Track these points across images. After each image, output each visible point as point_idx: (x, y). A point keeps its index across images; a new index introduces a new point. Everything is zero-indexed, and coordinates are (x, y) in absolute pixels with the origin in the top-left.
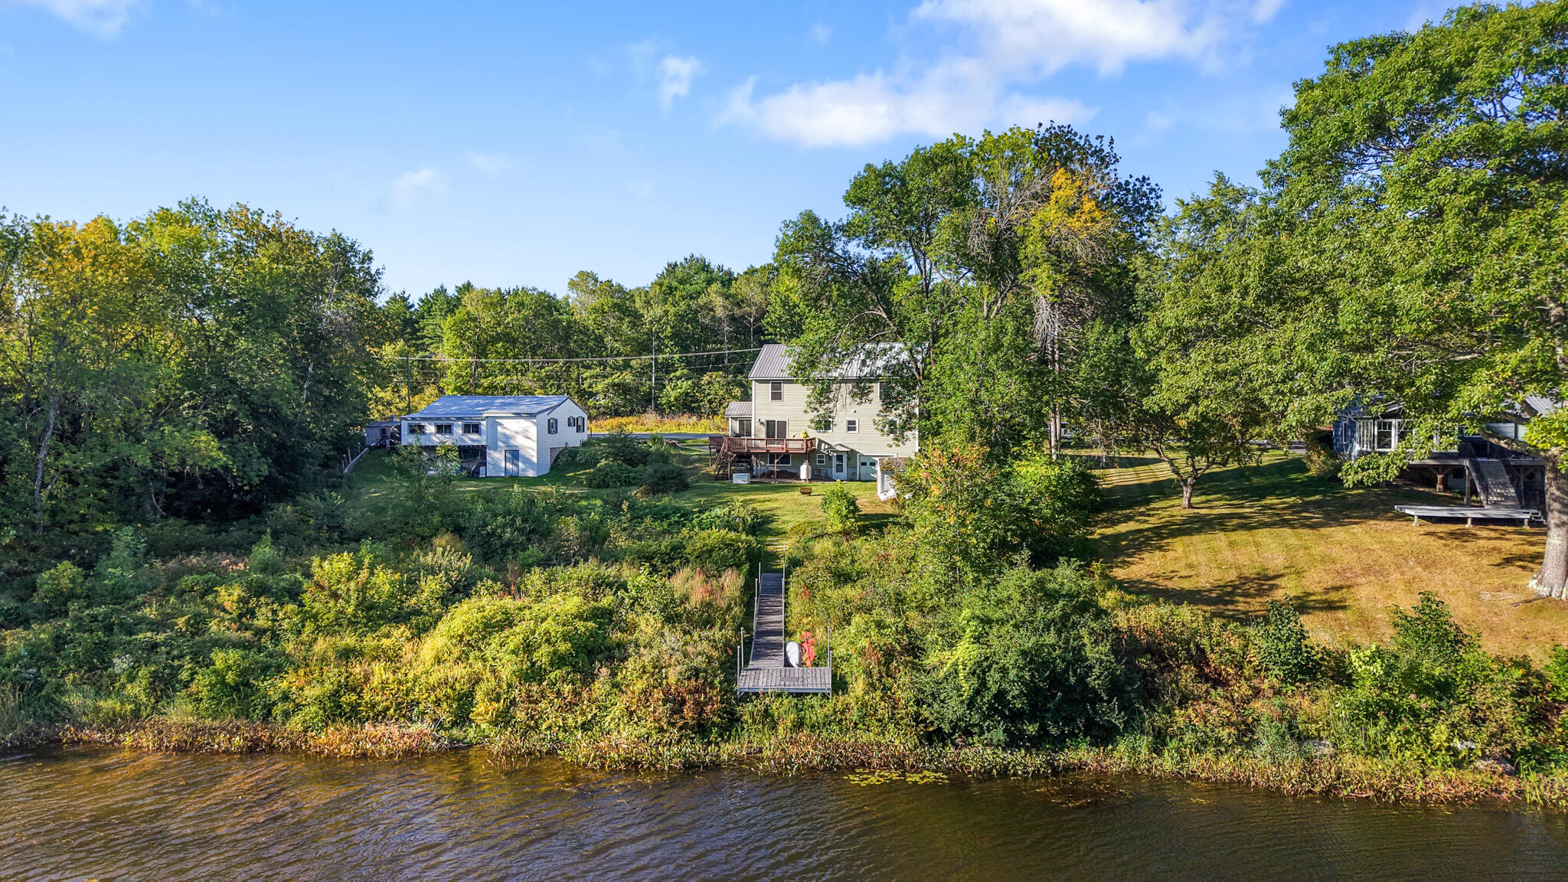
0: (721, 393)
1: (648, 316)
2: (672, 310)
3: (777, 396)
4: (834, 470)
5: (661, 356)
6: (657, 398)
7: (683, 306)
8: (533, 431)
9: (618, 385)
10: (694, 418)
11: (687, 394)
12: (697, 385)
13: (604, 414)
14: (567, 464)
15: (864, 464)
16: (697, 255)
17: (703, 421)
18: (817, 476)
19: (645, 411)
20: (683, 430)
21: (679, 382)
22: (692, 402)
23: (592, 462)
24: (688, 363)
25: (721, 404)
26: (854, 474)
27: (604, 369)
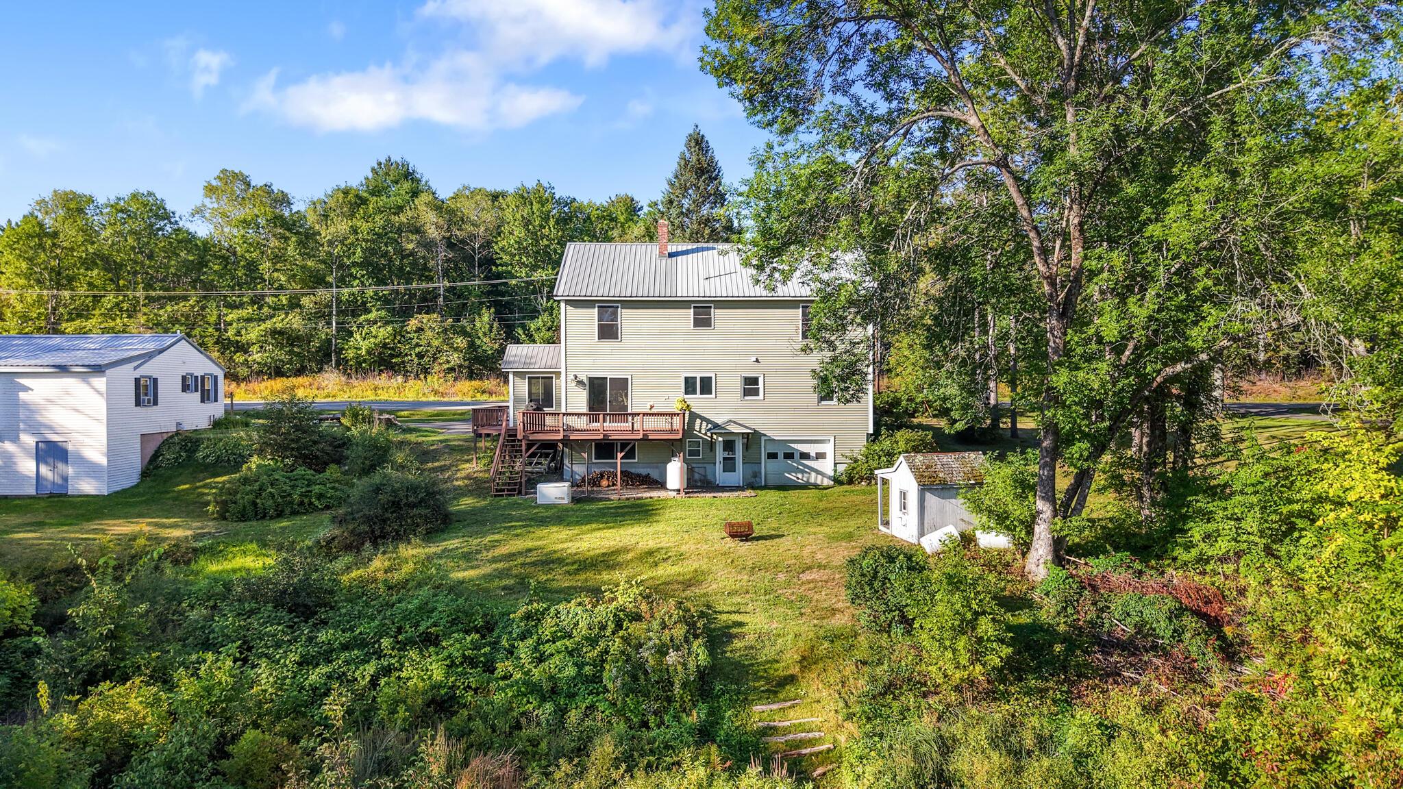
0: (436, 343)
1: (326, 234)
2: (364, 227)
3: (608, 332)
4: (719, 467)
5: (346, 291)
6: (339, 351)
7: (379, 220)
8: (99, 406)
9: (281, 333)
10: (400, 379)
11: (385, 346)
12: (400, 333)
13: (260, 373)
14: (179, 465)
15: (772, 456)
16: (396, 158)
17: (411, 382)
18: (698, 483)
19: (320, 370)
20: (383, 396)
21: (374, 329)
22: (392, 356)
23: (233, 460)
24: (386, 302)
25: (435, 359)
26: (756, 475)
27: (260, 308)
